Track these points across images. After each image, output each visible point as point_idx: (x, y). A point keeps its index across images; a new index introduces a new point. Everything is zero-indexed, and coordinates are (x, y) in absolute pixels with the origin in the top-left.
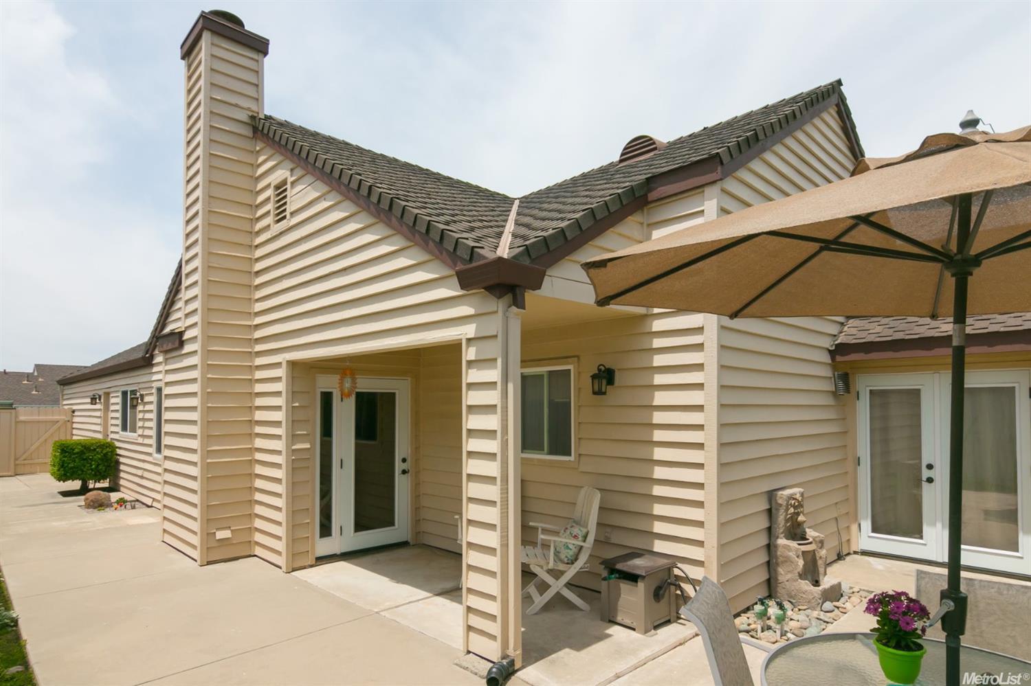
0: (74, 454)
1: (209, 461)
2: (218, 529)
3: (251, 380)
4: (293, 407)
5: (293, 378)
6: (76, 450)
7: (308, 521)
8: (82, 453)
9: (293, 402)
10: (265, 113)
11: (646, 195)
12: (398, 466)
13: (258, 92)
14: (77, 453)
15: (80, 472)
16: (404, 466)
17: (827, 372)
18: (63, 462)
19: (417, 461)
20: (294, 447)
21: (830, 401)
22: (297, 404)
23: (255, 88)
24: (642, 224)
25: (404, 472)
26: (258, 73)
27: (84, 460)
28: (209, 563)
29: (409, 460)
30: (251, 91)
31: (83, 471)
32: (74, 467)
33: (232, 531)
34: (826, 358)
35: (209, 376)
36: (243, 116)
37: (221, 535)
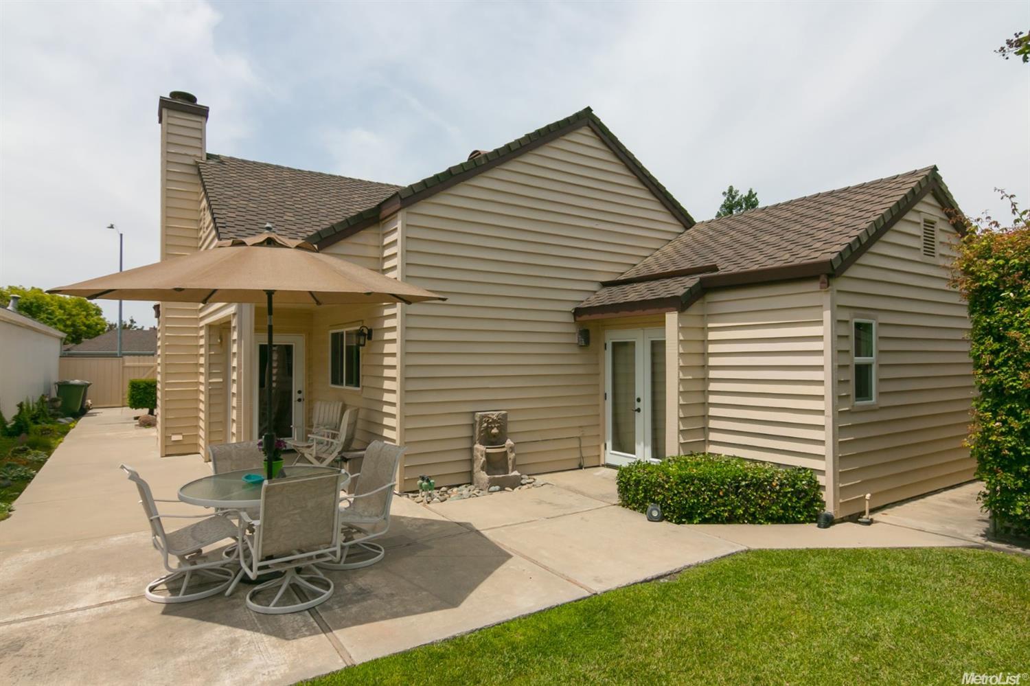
0: (140, 389)
1: (167, 389)
2: (173, 434)
3: (197, 336)
4: (210, 355)
5: (210, 336)
6: (142, 387)
7: (221, 429)
8: (145, 388)
9: (210, 351)
10: (207, 152)
11: (378, 216)
12: (295, 396)
13: (201, 143)
14: (143, 388)
15: (144, 402)
16: (299, 396)
17: (573, 329)
18: (133, 395)
19: (310, 393)
20: (211, 381)
21: (576, 350)
22: (213, 353)
23: (200, 141)
24: (379, 234)
25: (299, 400)
26: (202, 130)
27: (147, 393)
28: (167, 456)
29: (304, 392)
30: (196, 143)
31: (146, 401)
32: (140, 399)
33: (183, 436)
34: (570, 319)
35: (167, 334)
36: (190, 161)
37: (175, 438)
